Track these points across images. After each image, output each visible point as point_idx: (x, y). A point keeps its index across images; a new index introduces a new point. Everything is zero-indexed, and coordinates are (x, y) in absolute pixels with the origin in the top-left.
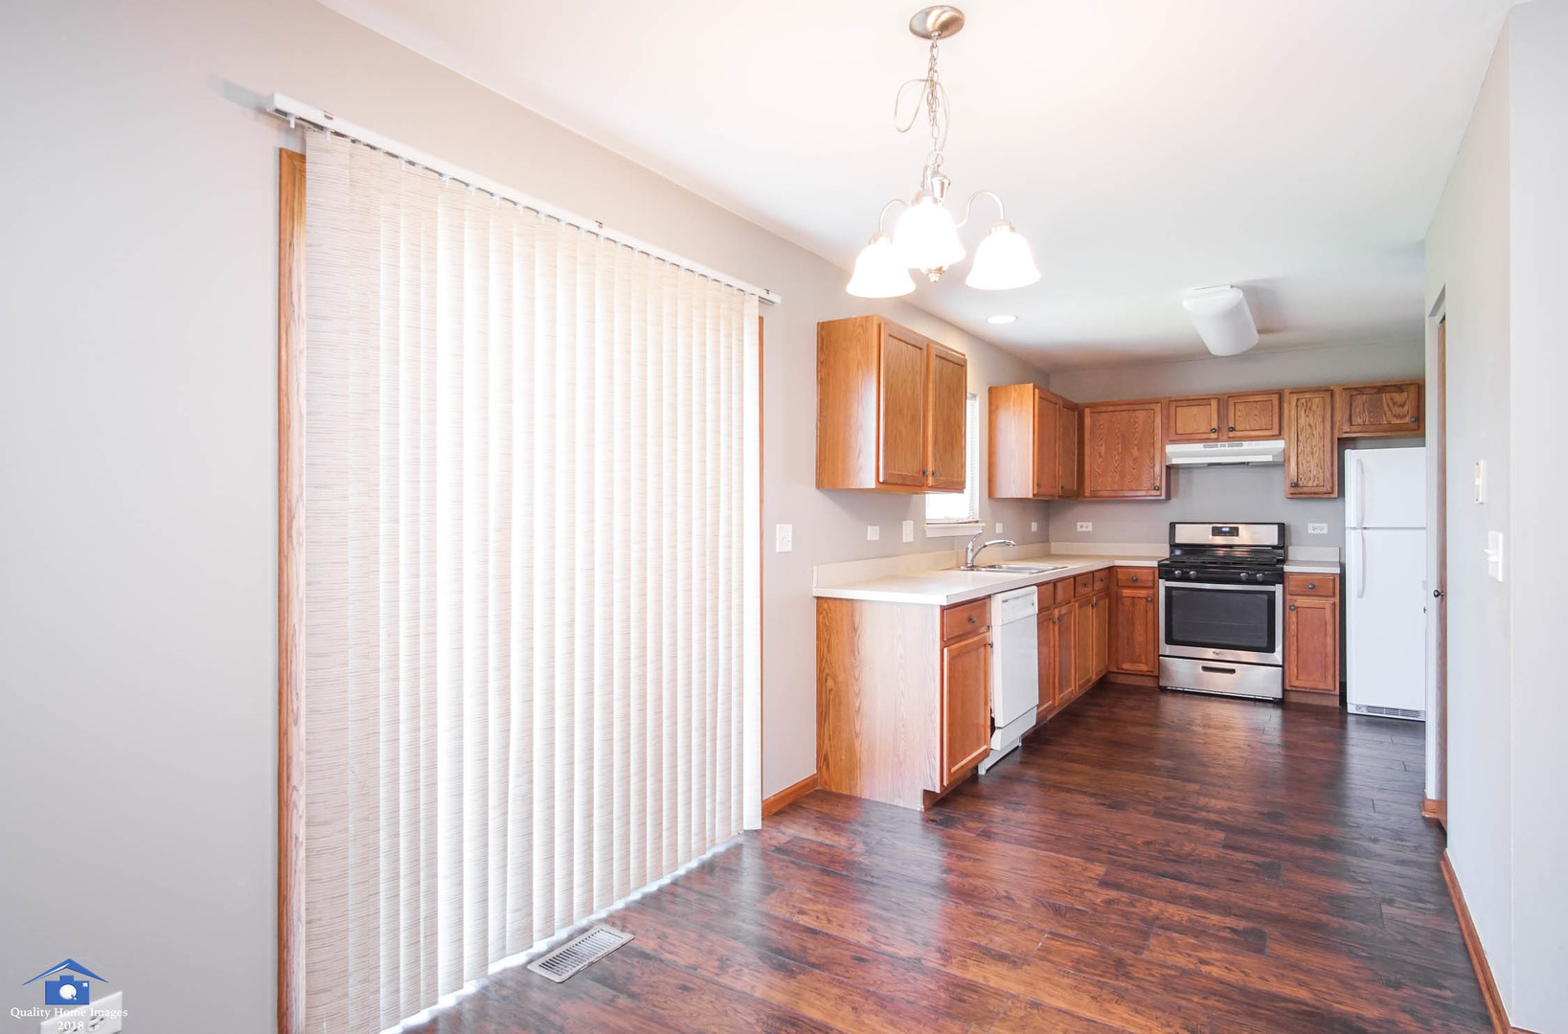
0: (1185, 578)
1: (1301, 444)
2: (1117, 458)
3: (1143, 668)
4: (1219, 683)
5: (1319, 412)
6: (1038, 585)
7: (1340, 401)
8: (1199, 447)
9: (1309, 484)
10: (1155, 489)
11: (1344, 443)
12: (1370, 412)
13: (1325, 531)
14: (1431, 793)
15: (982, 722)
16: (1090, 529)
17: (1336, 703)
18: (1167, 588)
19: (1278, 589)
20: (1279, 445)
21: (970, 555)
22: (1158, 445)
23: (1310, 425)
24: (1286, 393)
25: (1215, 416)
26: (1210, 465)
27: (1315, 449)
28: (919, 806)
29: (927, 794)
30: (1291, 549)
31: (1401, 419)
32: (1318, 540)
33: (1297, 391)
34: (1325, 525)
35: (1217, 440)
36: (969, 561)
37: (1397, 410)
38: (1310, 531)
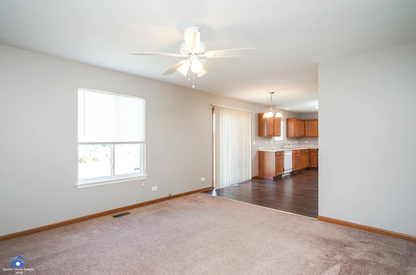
2: (311, 130)
3: (315, 166)
6: (292, 150)
15: (282, 169)
16: (308, 142)
21: (282, 146)
28: (273, 179)
29: (274, 177)
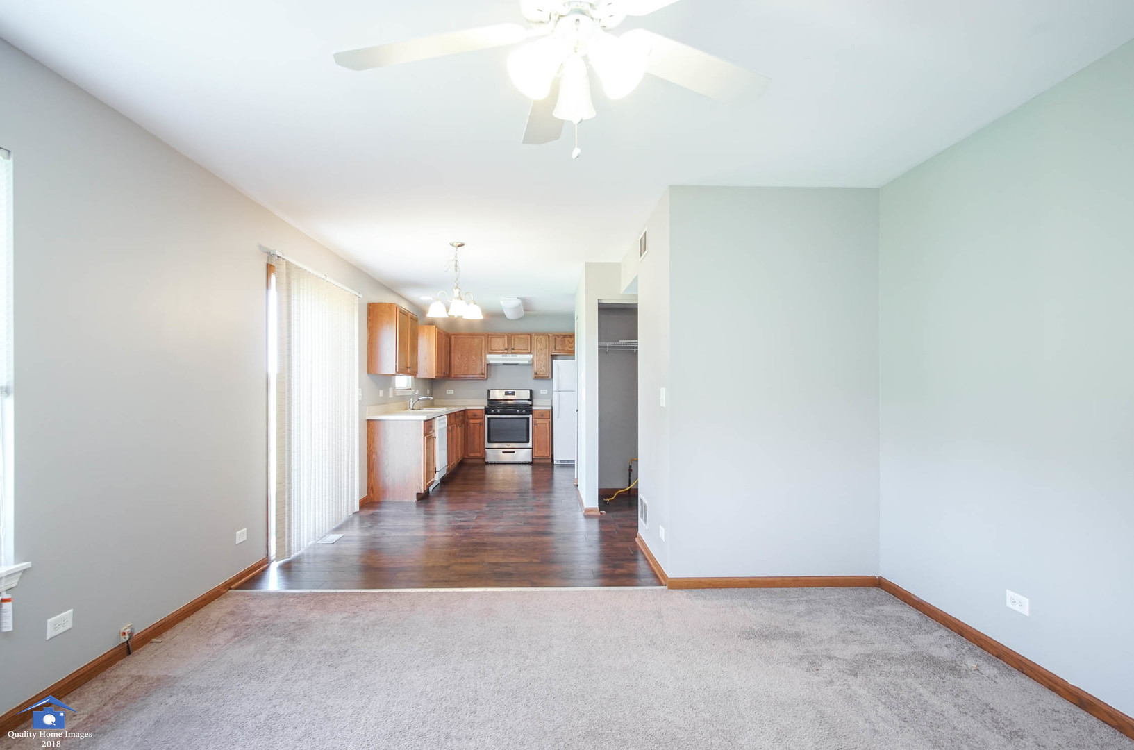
0: (496, 414)
1: (538, 356)
2: (466, 359)
3: (478, 455)
4: (508, 458)
5: (544, 344)
6: (447, 415)
7: (551, 339)
8: (500, 356)
9: (541, 373)
10: (482, 374)
11: (553, 357)
12: (561, 345)
13: (546, 392)
14: (576, 477)
15: (433, 468)
16: (453, 393)
17: (550, 461)
18: (489, 418)
19: (530, 416)
20: (530, 356)
21: (412, 404)
22: (483, 354)
23: (541, 349)
24: (533, 335)
25: (506, 342)
26: (504, 364)
27: (543, 359)
28: (415, 500)
29: (417, 495)
30: (534, 401)
31: (571, 348)
32: (544, 397)
33: (537, 335)
34: (546, 390)
35: (507, 353)
36: (412, 407)
37: (570, 345)
38: (541, 393)
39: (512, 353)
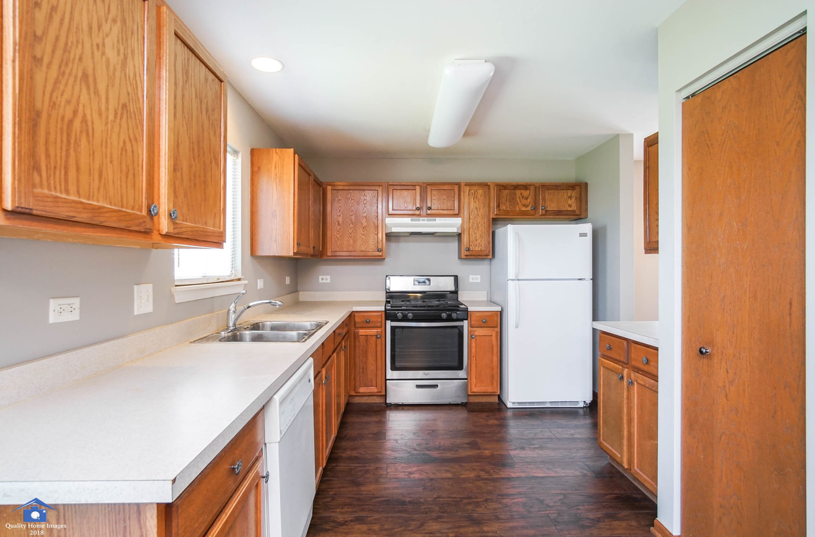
0: (405, 319)
1: (471, 221)
2: (351, 226)
3: (374, 390)
4: (425, 396)
5: (481, 200)
7: (493, 192)
8: (407, 220)
9: (475, 249)
10: (378, 251)
11: (496, 221)
12: (510, 202)
13: (479, 281)
16: (329, 281)
17: (498, 402)
18: (392, 327)
19: (464, 324)
20: (458, 221)
21: (232, 317)
22: (380, 217)
23: (476, 208)
24: (462, 185)
25: (418, 198)
26: (413, 234)
27: (479, 225)
31: (526, 207)
32: (475, 287)
33: (467, 184)
34: (479, 277)
35: (419, 215)
36: (231, 324)
37: (524, 202)
38: (471, 281)
39: (428, 215)
